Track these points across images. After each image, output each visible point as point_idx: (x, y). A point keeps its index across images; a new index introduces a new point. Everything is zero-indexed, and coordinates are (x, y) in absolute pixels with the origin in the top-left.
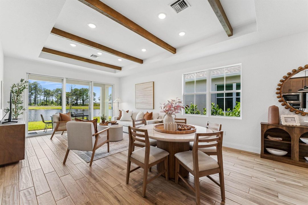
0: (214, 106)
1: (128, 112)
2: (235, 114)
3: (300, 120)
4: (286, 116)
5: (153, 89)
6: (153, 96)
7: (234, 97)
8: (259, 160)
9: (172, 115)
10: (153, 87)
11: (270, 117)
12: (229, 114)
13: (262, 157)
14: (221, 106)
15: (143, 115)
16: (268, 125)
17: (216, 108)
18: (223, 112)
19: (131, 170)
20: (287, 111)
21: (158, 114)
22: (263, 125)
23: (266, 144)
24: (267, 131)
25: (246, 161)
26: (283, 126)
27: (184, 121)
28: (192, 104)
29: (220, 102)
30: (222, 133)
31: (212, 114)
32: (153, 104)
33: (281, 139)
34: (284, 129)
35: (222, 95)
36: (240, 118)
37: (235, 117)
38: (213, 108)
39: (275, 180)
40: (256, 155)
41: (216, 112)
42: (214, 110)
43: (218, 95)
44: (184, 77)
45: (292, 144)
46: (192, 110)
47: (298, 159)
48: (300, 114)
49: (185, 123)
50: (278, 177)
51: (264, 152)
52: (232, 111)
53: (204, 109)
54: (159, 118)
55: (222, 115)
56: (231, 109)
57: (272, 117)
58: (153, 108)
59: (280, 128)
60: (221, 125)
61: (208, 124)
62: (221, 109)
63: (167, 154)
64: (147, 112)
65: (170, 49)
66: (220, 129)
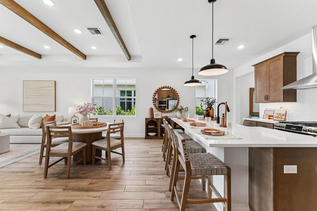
0: (118, 108)
1: (9, 116)
2: (132, 113)
3: (161, 115)
4: (156, 113)
5: (54, 89)
6: (54, 97)
7: (133, 101)
8: (144, 140)
9: (87, 115)
10: (54, 87)
11: (150, 115)
12: (129, 114)
13: (146, 138)
14: (123, 108)
15: (41, 119)
16: (148, 119)
17: (120, 110)
18: (125, 112)
19: (49, 164)
20: (157, 110)
21: (63, 117)
22: (146, 119)
23: (148, 130)
24: (148, 123)
25: (138, 142)
26: (155, 119)
27: (96, 120)
28: (99, 106)
29: (122, 104)
30: (123, 123)
31: (117, 114)
32: (54, 106)
33: (154, 126)
34: (155, 120)
35: (124, 99)
36: (135, 116)
37: (133, 115)
38: (118, 110)
39: (149, 147)
40: (143, 138)
41: (120, 113)
42: (118, 111)
43: (121, 99)
44: (93, 81)
45: (158, 128)
46: (100, 112)
47: (160, 136)
48: (161, 112)
49: (97, 121)
50: (151, 146)
51: (147, 135)
52: (131, 111)
53: (110, 110)
54: (64, 121)
55: (124, 114)
56: (130, 110)
57: (150, 114)
58: (54, 111)
59: (153, 120)
60: (123, 120)
61: (115, 121)
62: (123, 110)
63: (85, 144)
64: (47, 115)
65: (80, 55)
66: (123, 121)
